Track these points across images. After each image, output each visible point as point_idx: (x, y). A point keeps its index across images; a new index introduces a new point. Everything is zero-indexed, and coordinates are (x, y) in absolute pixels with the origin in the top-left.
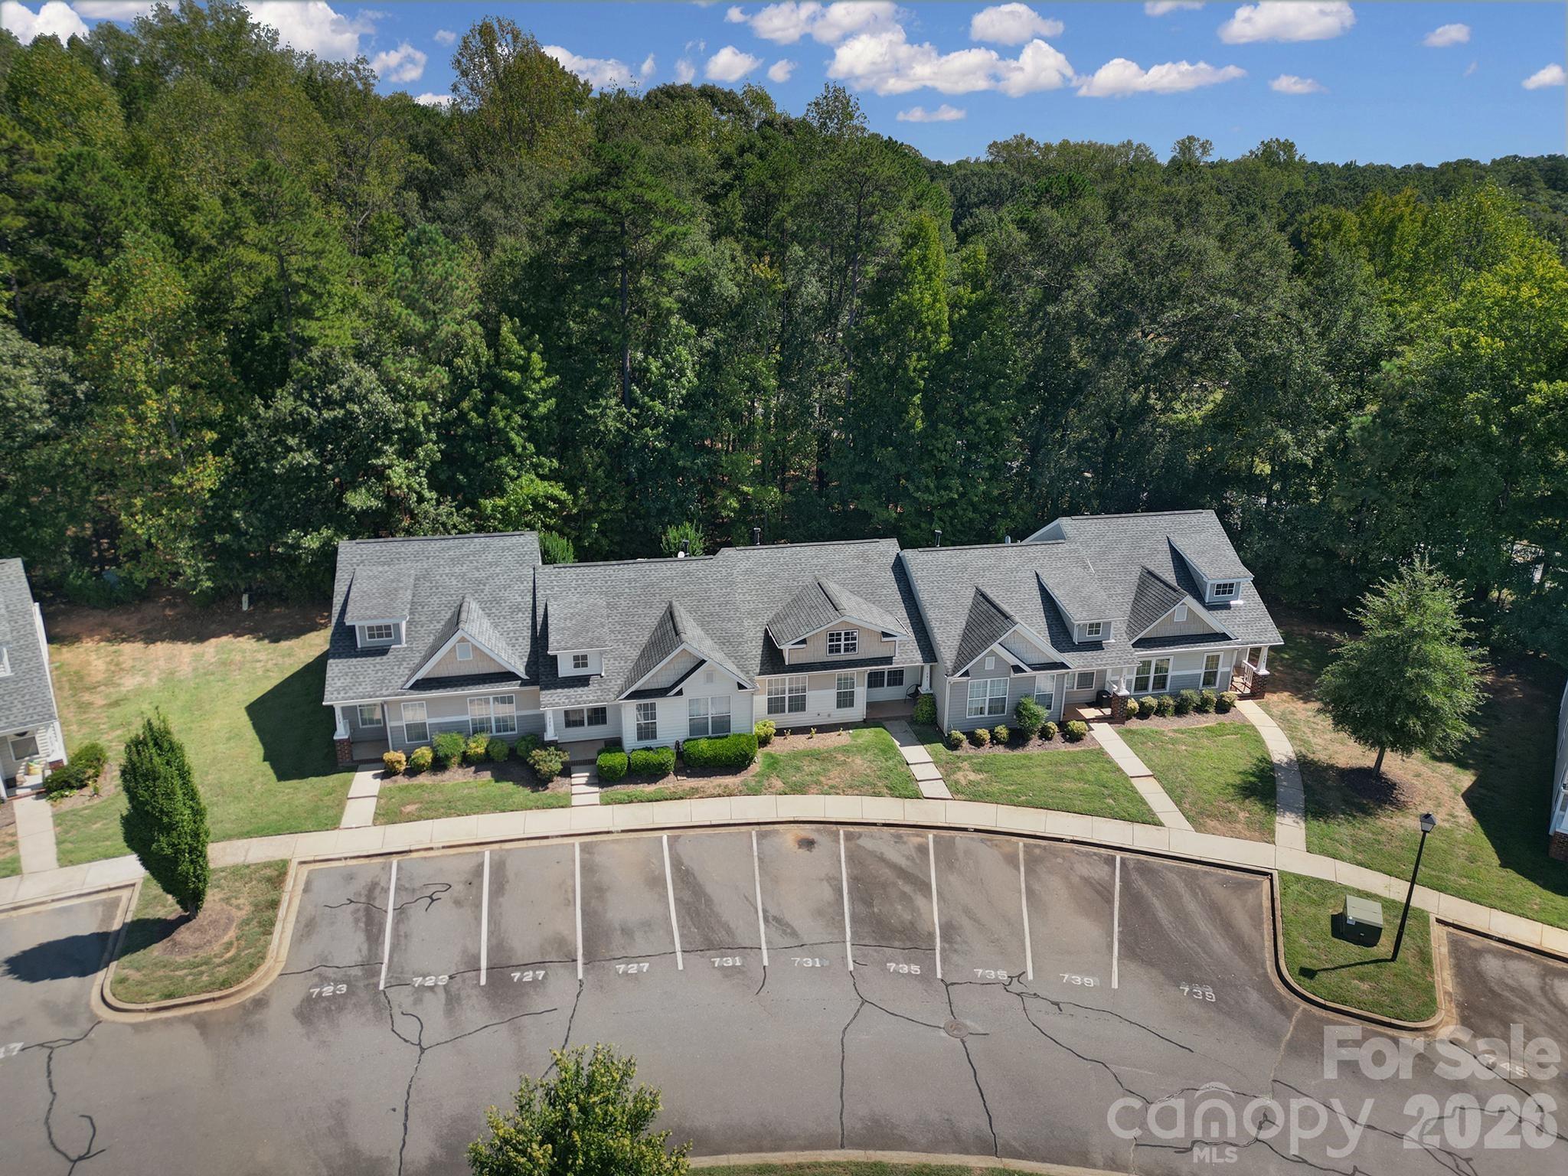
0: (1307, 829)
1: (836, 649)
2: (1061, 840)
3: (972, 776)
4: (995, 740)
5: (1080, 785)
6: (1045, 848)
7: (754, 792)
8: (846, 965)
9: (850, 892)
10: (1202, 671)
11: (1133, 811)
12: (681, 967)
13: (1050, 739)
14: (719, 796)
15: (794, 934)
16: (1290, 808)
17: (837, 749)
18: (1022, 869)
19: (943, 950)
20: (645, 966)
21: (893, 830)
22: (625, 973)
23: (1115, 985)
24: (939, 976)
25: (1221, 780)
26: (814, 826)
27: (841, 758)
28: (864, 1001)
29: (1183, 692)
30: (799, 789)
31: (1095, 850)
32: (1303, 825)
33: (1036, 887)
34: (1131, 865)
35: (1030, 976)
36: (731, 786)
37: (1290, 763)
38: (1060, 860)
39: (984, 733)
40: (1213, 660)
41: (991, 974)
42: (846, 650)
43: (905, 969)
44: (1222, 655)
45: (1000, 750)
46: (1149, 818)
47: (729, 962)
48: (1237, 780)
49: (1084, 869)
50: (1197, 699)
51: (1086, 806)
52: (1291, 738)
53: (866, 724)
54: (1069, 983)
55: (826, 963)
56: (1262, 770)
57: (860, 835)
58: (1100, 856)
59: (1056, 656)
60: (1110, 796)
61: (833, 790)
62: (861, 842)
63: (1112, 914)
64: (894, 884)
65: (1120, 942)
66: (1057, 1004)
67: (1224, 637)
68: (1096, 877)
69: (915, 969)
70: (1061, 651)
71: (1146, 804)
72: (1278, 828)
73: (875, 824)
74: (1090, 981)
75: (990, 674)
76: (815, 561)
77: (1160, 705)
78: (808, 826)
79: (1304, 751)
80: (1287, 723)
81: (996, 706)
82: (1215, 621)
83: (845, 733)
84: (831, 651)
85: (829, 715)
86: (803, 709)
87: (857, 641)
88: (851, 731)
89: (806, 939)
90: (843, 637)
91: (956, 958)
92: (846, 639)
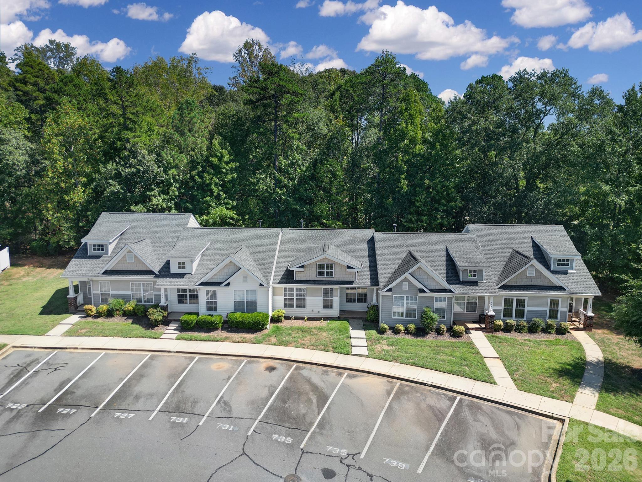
0: (599, 397)
1: (321, 274)
2: (424, 384)
3: (386, 347)
4: (407, 332)
5: (449, 358)
6: (413, 387)
7: (259, 342)
8: (247, 431)
9: (278, 395)
10: (547, 309)
11: (478, 374)
12: (150, 419)
13: (442, 334)
14: (239, 342)
15: (230, 411)
16: (590, 384)
17: (315, 328)
18: (392, 396)
19: (314, 432)
20: (132, 415)
21: (325, 368)
22: (118, 417)
23: (420, 471)
24: (302, 446)
25: (547, 366)
26: (280, 361)
27: (315, 332)
28: (244, 453)
29: (534, 319)
30: (284, 344)
31: (445, 392)
32: (597, 395)
33: (395, 406)
34: (465, 403)
35: (362, 456)
36: (248, 338)
37: (599, 362)
38: (419, 395)
39: (401, 327)
40: (554, 304)
41: (336, 451)
42: (327, 275)
43: (282, 439)
44: (560, 300)
45: (409, 337)
46: (489, 380)
47: (180, 420)
48: (558, 367)
49: (432, 401)
50: (543, 325)
51: (449, 368)
52: (603, 351)
53: (339, 319)
54: (387, 464)
55: (237, 429)
56: (577, 364)
57: (304, 368)
58: (446, 395)
59: (447, 286)
60: (466, 365)
61: (303, 346)
62: (302, 372)
63: (439, 428)
64: (307, 394)
65: (437, 445)
66: (371, 476)
67: (561, 288)
68: (438, 406)
69: (289, 440)
70: (450, 284)
71: (489, 371)
72: (578, 395)
73: (316, 364)
74: (403, 466)
75: (405, 292)
76: (328, 236)
77: (518, 325)
78: (278, 361)
79: (610, 357)
80: (602, 343)
81: (410, 313)
82: (556, 280)
83: (324, 321)
84: (319, 275)
85: (319, 312)
86: (304, 307)
87: (333, 270)
88: (328, 321)
89: (234, 415)
90: (325, 267)
91: (319, 438)
92: (327, 269)
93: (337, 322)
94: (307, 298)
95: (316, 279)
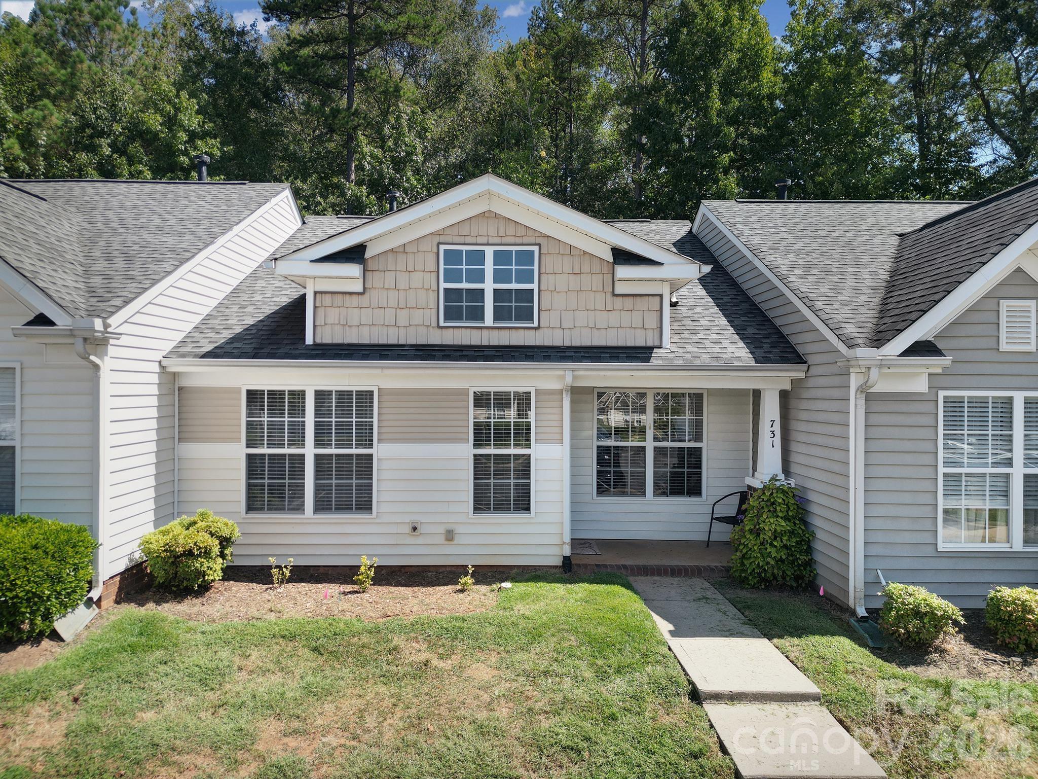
1: (461, 306)
42: (500, 313)
53: (570, 572)
83: (483, 588)
84: (452, 314)
85: (450, 535)
86: (365, 506)
87: (534, 286)
88: (507, 585)
90: (489, 267)
92: (499, 277)
93: (560, 589)
94: (379, 451)
95: (436, 338)
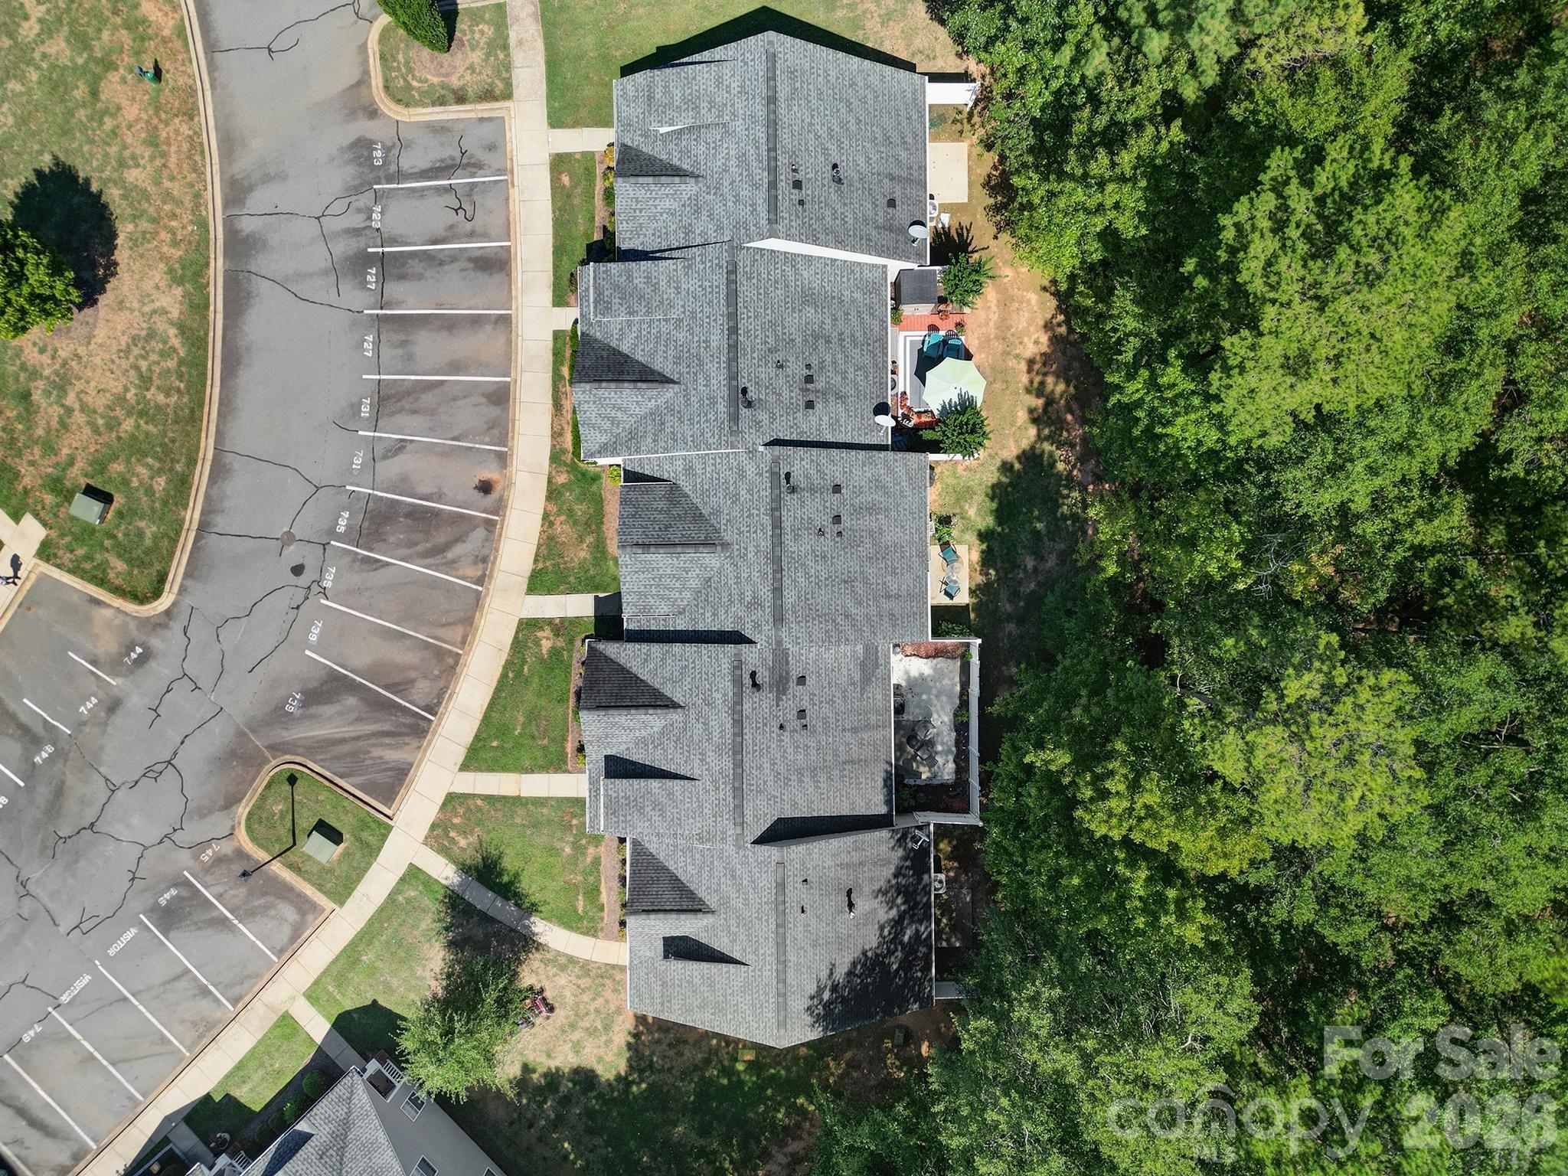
0: (438, 882)
3: (546, 644)
8: (351, 484)
12: (365, 376)
15: (385, 457)
16: (464, 884)
19: (356, 553)
20: (369, 354)
22: (365, 341)
23: (307, 652)
24: (333, 543)
28: (318, 489)
30: (554, 496)
32: (443, 882)
33: (408, 642)
35: (325, 602)
41: (329, 577)
43: (343, 522)
47: (365, 409)
54: (315, 624)
55: (355, 472)
61: (548, 523)
63: (373, 683)
64: (427, 541)
65: (346, 676)
66: (298, 608)
68: (414, 691)
69: (341, 529)
71: (489, 771)
74: (313, 638)
89: (378, 465)
91: (347, 559)
